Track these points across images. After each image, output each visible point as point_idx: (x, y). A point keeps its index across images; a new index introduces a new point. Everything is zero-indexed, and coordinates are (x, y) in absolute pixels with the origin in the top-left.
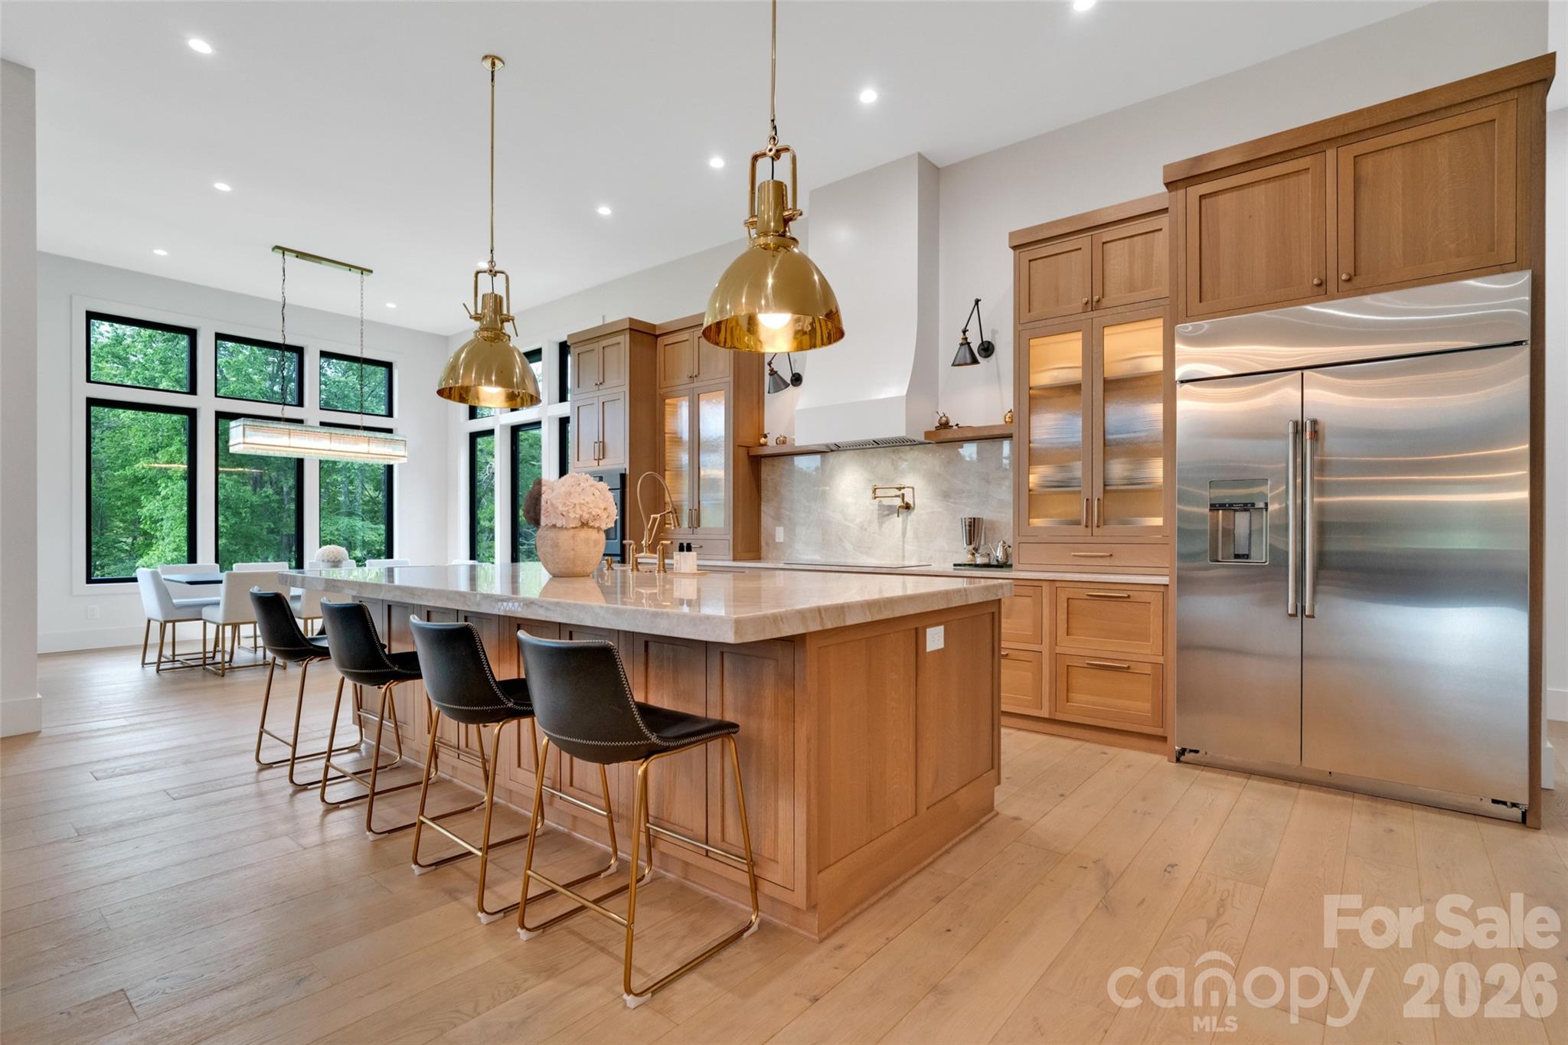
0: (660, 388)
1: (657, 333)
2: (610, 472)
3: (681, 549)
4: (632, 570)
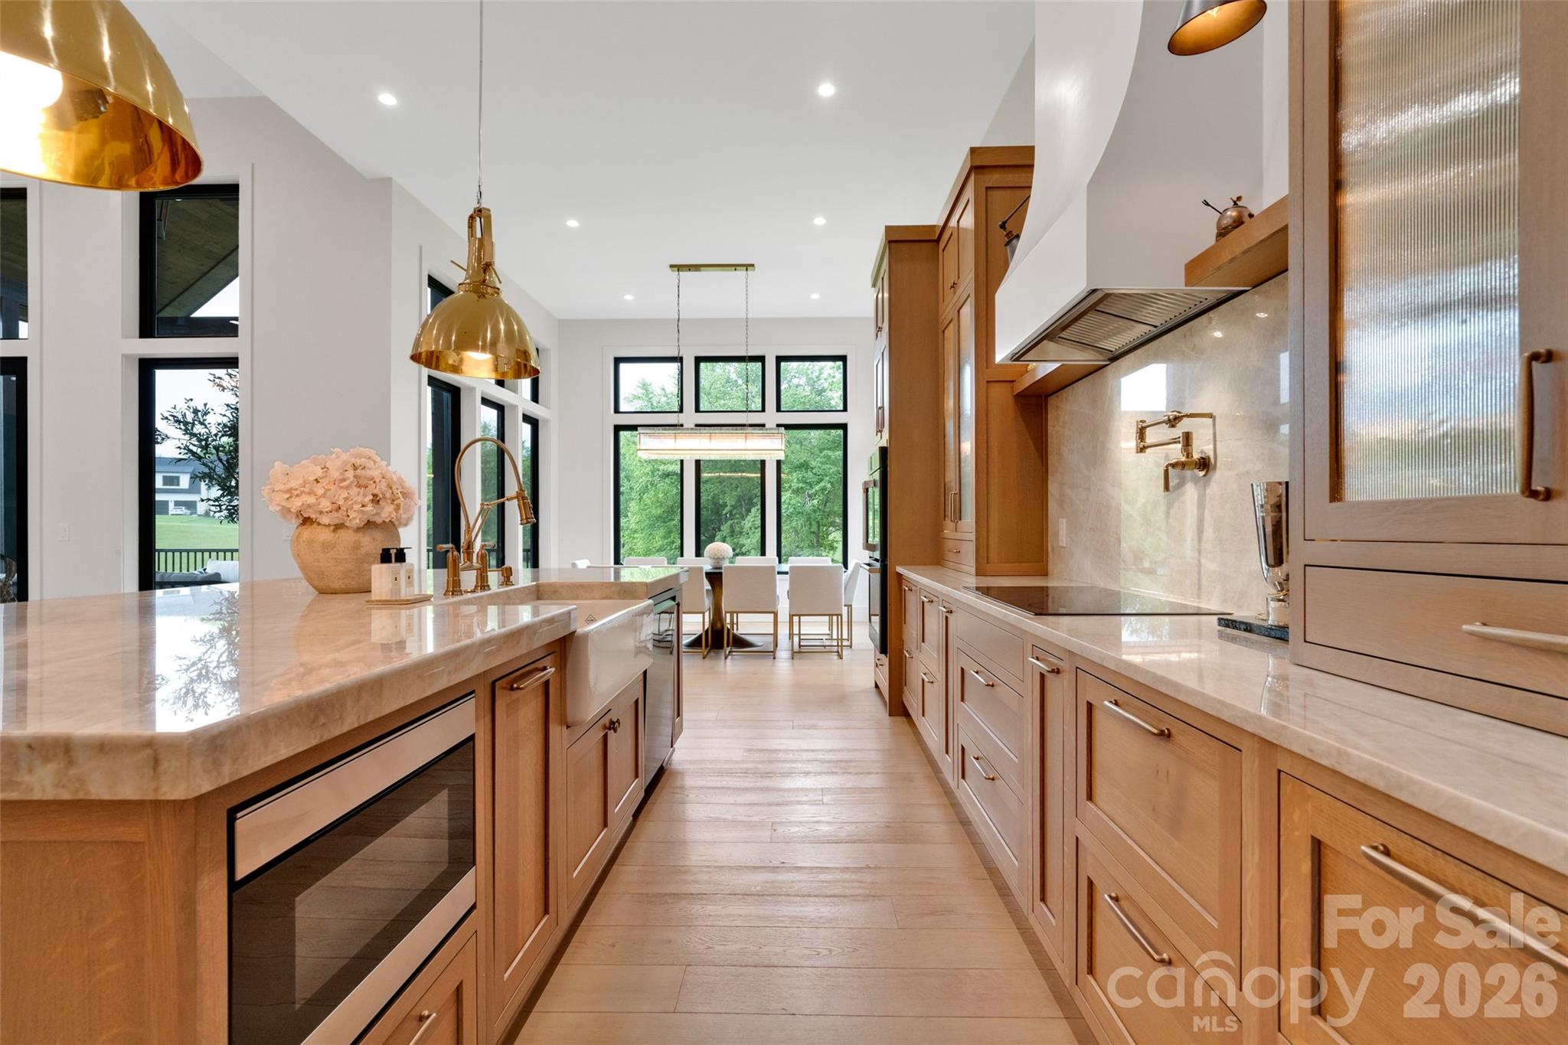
0: (941, 315)
1: (936, 236)
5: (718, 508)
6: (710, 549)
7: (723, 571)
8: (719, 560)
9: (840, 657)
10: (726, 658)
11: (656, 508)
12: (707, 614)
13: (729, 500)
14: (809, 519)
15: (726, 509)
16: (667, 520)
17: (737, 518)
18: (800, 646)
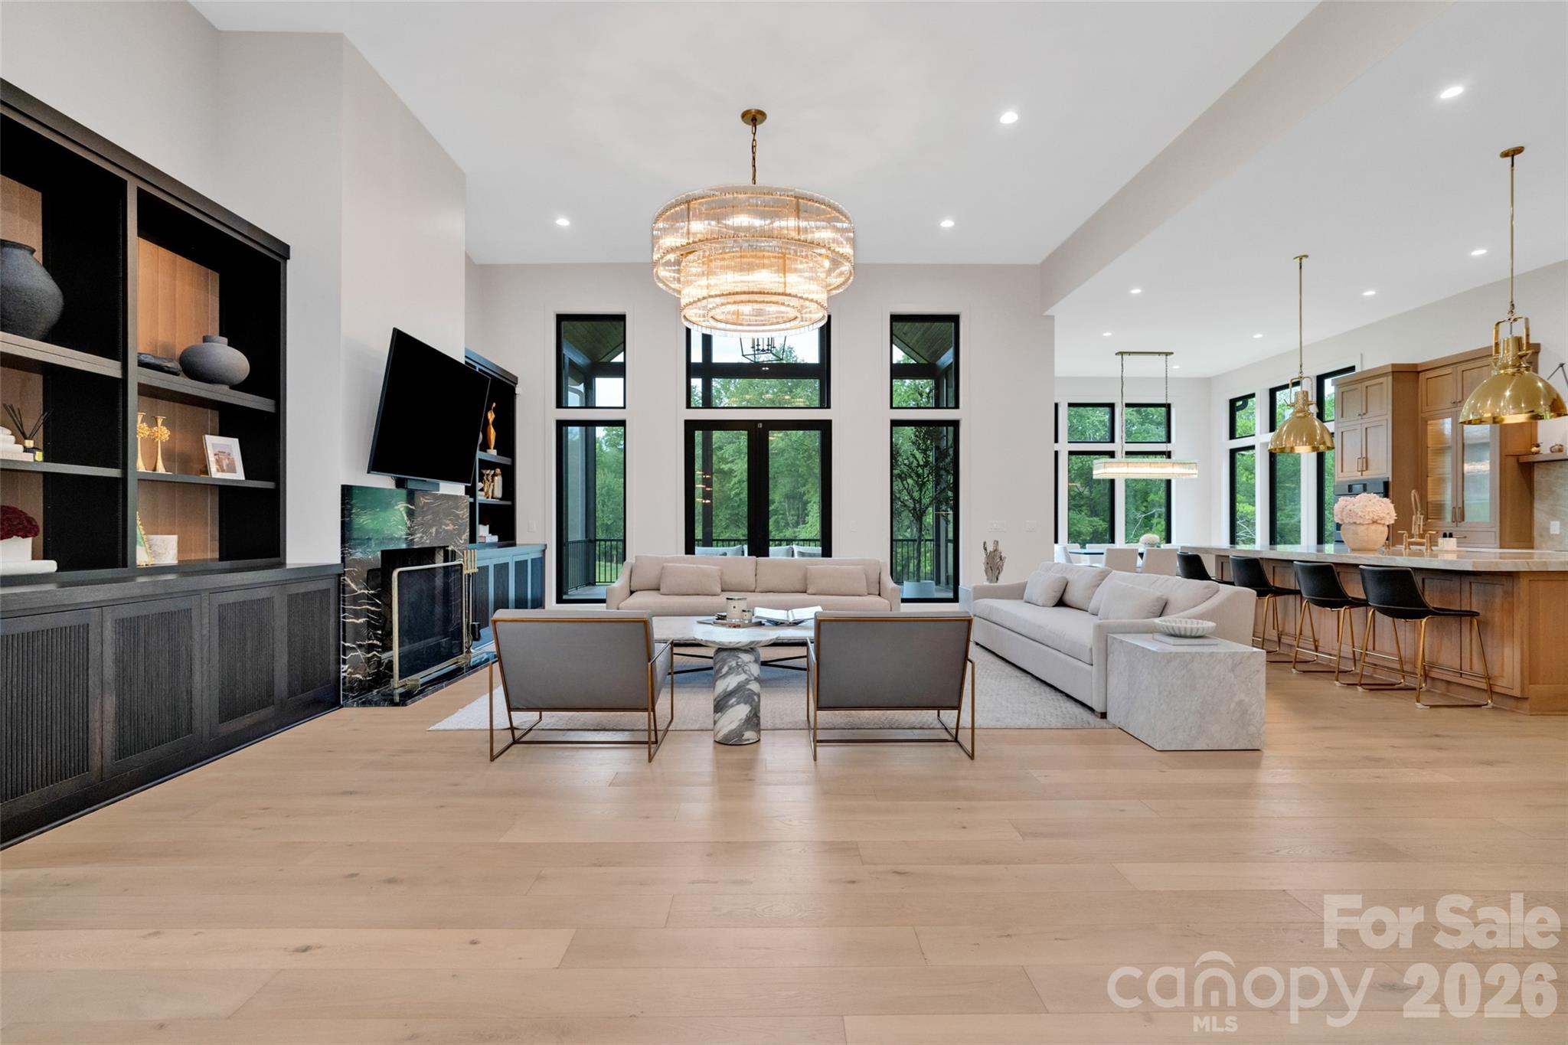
0: (1422, 412)
1: (1419, 370)
2: (1374, 481)
3: (1445, 536)
4: (1405, 549)
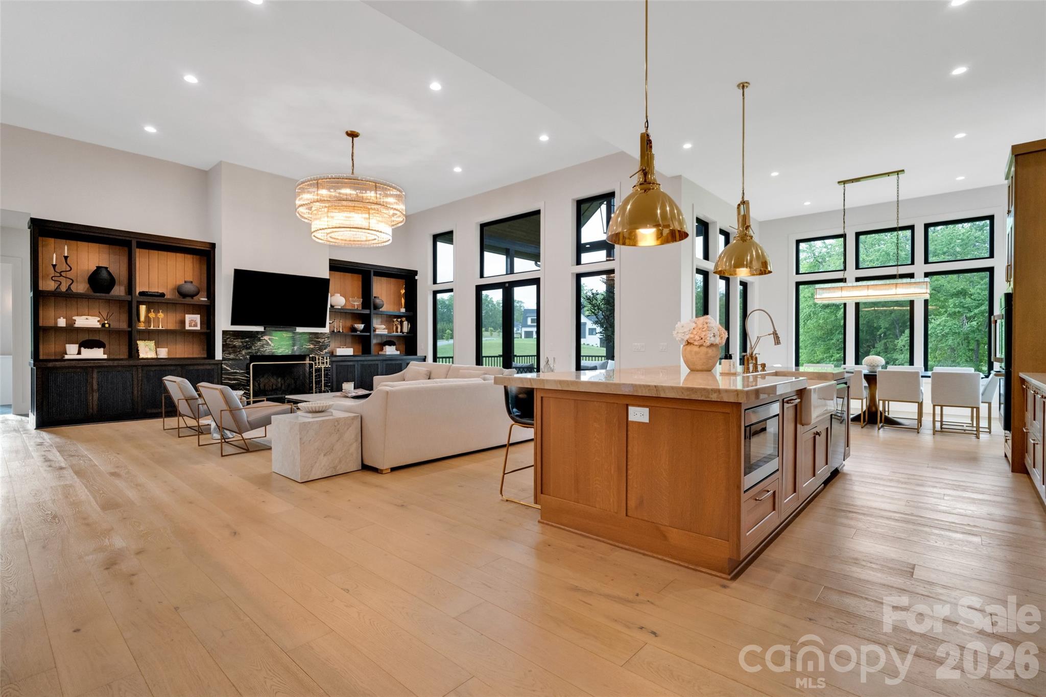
5: (873, 330)
6: (866, 360)
7: (877, 374)
8: (874, 367)
9: (978, 437)
10: (879, 429)
11: (818, 331)
12: (865, 401)
13: (884, 324)
14: (967, 338)
15: (880, 330)
16: (826, 340)
17: (892, 338)
18: (941, 428)
